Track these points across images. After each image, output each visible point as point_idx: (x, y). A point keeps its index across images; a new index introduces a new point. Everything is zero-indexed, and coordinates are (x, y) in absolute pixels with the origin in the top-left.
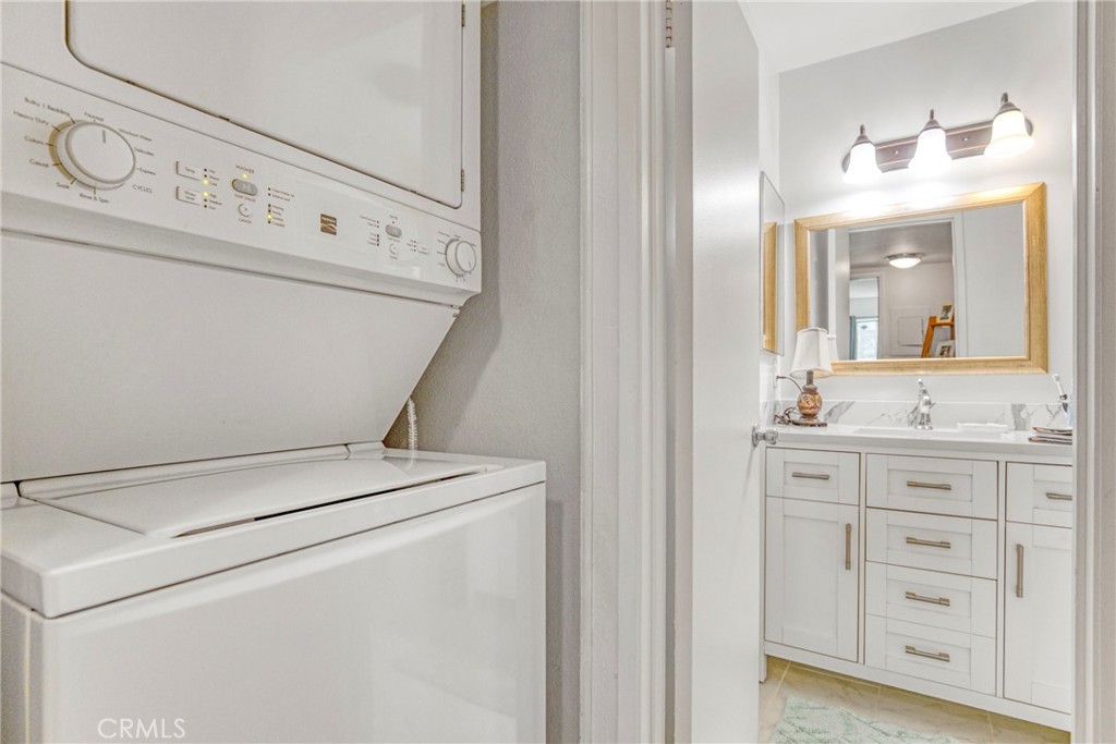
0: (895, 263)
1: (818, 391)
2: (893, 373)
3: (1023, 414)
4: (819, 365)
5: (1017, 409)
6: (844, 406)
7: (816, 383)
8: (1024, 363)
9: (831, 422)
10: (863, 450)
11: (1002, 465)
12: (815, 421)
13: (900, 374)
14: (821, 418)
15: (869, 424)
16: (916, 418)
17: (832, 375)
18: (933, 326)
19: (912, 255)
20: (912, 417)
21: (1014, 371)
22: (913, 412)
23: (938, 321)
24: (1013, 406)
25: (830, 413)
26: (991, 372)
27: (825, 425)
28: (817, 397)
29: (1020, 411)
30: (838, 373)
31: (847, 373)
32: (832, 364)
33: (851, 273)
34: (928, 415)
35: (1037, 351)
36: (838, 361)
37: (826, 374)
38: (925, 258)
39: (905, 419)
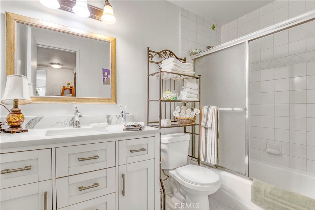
0: (53, 66)
1: (21, 112)
2: (63, 103)
3: (110, 119)
4: (23, 97)
5: (108, 117)
6: (37, 119)
7: (20, 107)
8: (110, 100)
9: (29, 128)
10: (53, 146)
11: (117, 142)
12: (20, 129)
13: (66, 103)
14: (23, 127)
15: (51, 127)
16: (73, 123)
17: (30, 103)
18: (64, 89)
19: (59, 64)
20: (71, 122)
21: (107, 103)
22: (72, 120)
23: (66, 88)
24: (107, 116)
25: (29, 123)
26: (100, 103)
27: (26, 131)
28: (21, 115)
29: (109, 117)
30: (34, 102)
31: (39, 102)
32: (31, 97)
33: (37, 67)
34: (79, 122)
35: (114, 96)
36: (34, 96)
37: (27, 102)
38: (63, 66)
39: (68, 123)
